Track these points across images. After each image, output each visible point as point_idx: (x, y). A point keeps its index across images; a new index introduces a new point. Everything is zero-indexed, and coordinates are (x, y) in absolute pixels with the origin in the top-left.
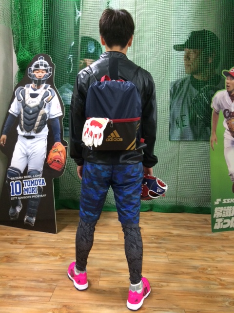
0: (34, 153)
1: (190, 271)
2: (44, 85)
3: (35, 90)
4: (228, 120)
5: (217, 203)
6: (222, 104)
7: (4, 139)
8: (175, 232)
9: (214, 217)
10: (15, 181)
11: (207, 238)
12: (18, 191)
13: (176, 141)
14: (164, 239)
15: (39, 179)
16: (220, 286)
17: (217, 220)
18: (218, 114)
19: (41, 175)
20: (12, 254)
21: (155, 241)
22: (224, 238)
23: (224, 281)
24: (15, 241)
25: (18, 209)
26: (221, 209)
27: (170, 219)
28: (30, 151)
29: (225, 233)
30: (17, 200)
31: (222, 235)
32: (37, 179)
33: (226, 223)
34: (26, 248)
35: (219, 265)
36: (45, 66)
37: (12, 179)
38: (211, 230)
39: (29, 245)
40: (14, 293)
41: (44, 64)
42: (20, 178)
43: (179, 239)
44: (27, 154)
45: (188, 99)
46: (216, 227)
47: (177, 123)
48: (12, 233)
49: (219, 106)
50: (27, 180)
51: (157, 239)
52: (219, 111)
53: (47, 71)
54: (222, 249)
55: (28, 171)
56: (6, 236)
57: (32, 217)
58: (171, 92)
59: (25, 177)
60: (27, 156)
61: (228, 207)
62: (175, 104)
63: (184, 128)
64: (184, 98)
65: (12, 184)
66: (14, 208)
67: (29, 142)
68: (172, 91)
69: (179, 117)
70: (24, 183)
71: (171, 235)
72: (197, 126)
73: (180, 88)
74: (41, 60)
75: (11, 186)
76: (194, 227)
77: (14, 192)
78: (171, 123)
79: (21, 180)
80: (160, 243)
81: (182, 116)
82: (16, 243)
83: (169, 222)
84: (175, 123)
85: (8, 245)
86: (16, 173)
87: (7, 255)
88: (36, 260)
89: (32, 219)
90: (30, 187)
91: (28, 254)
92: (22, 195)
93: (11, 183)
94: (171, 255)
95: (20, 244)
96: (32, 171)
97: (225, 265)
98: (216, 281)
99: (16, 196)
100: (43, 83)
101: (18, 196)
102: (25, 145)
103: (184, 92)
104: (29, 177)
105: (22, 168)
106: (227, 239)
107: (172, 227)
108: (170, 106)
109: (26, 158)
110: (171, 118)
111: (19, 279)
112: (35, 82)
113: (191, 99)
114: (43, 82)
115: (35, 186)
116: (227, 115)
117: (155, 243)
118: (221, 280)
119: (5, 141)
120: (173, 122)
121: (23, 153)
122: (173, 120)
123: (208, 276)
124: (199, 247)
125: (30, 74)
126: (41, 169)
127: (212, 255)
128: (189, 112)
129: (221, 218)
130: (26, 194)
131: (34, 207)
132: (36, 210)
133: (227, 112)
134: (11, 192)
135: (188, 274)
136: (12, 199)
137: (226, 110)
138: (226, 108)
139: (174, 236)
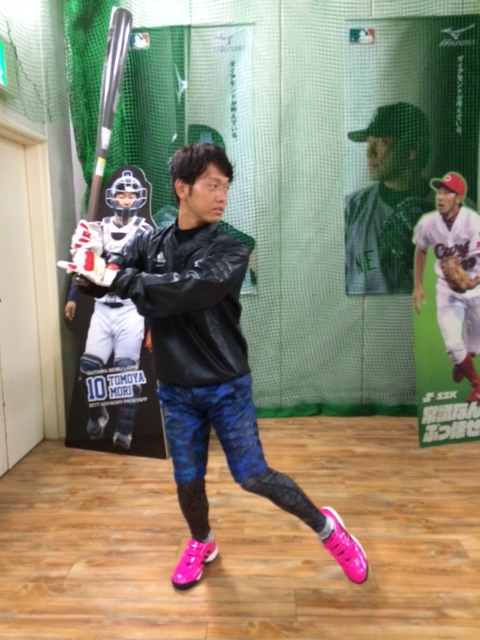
0: (123, 330)
1: (381, 509)
2: (135, 218)
3: (119, 226)
4: (442, 262)
5: (427, 399)
6: (431, 235)
7: (71, 309)
8: (359, 449)
9: (423, 422)
10: (93, 376)
11: (411, 458)
12: (100, 393)
13: (359, 295)
14: (340, 462)
15: (134, 372)
16: (424, 530)
17: (428, 428)
18: (424, 252)
19: (137, 367)
20: (106, 493)
21: (328, 465)
22: (439, 456)
23: (432, 522)
24: (104, 473)
25: (103, 423)
26: (435, 408)
27: (351, 427)
28: (116, 328)
29: (442, 449)
30: (100, 408)
31: (437, 452)
32: (132, 373)
33: (443, 432)
34: (125, 483)
35: (426, 499)
36: (135, 186)
37: (89, 373)
38: (417, 444)
39: (128, 479)
40: (124, 548)
41: (132, 183)
42: (102, 371)
43: (366, 460)
44: (112, 332)
45: (375, 223)
46: (427, 438)
47: (359, 265)
48: (96, 462)
49: (427, 240)
50: (114, 375)
51: (330, 462)
52: (426, 248)
53: (138, 195)
54: (434, 474)
55: (115, 360)
56: (88, 467)
57: (126, 434)
58: (346, 212)
59: (111, 370)
60: (112, 336)
61: (447, 406)
62: (354, 234)
63: (371, 272)
64: (370, 222)
65: (90, 381)
66: (95, 420)
67: (114, 313)
68: (348, 210)
69: (362, 254)
70: (109, 380)
71: (353, 454)
72: (393, 270)
73: (362, 205)
74: (128, 177)
75: (88, 384)
76: (391, 441)
77: (94, 394)
78: (349, 265)
79: (105, 375)
80: (335, 468)
81: (366, 253)
82: (108, 477)
83: (349, 432)
84: (355, 265)
85: (94, 480)
86: (96, 364)
87: (98, 495)
88: (144, 501)
89: (125, 438)
90: (121, 385)
91: (131, 493)
92: (108, 400)
93: (87, 380)
94: (352, 486)
95: (114, 477)
96: (121, 360)
97: (435, 498)
98: (419, 521)
99: (96, 402)
100: (132, 216)
101: (101, 402)
102: (108, 317)
103: (369, 212)
104: (118, 369)
105: (104, 356)
106: (444, 458)
107: (353, 442)
108: (346, 237)
109: (109, 340)
110: (347, 256)
111: (126, 530)
112: (119, 213)
113: (381, 223)
114: (132, 213)
115: (128, 385)
116: (441, 253)
117: (327, 468)
118: (427, 521)
119: (73, 312)
120: (352, 264)
121: (106, 332)
122: (352, 261)
123: (408, 516)
124: (397, 473)
125: (109, 201)
126: (136, 356)
127: (416, 483)
128: (379, 246)
129: (435, 423)
130: (114, 397)
131: (128, 418)
132: (131, 423)
133: (440, 248)
134: (89, 395)
135: (377, 513)
136: (91, 406)
137: (438, 246)
138: (439, 242)
139: (357, 456)
